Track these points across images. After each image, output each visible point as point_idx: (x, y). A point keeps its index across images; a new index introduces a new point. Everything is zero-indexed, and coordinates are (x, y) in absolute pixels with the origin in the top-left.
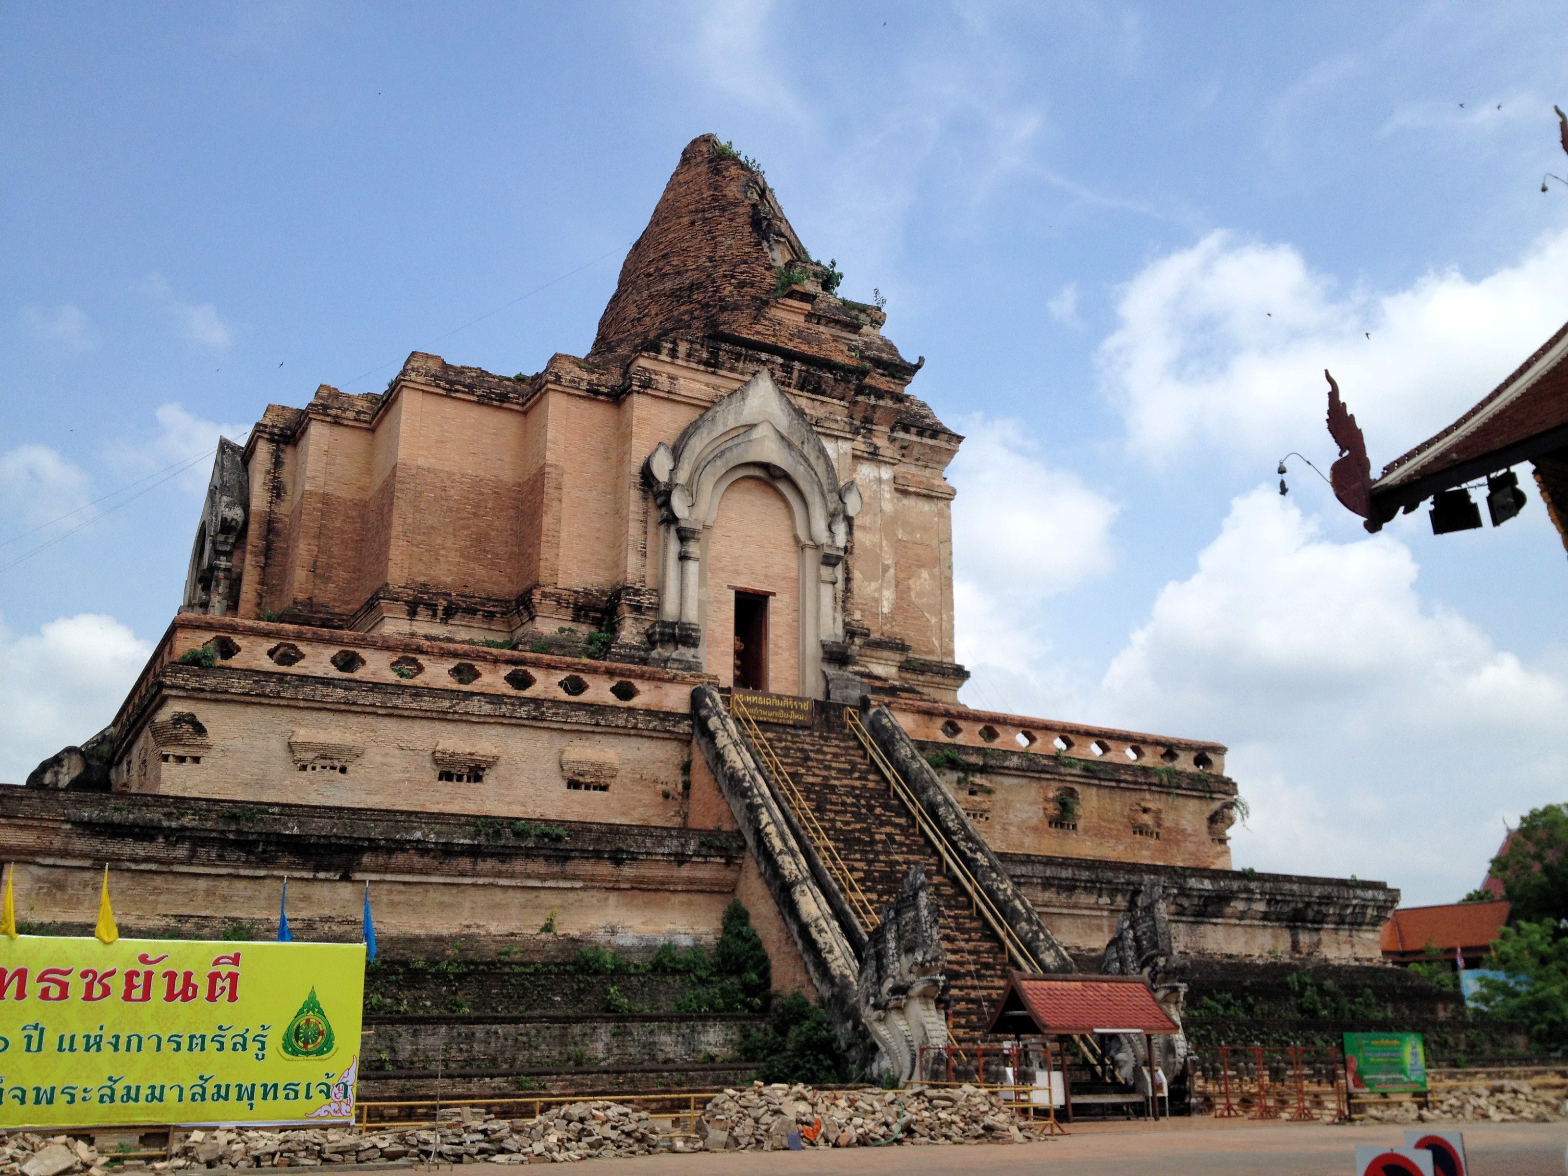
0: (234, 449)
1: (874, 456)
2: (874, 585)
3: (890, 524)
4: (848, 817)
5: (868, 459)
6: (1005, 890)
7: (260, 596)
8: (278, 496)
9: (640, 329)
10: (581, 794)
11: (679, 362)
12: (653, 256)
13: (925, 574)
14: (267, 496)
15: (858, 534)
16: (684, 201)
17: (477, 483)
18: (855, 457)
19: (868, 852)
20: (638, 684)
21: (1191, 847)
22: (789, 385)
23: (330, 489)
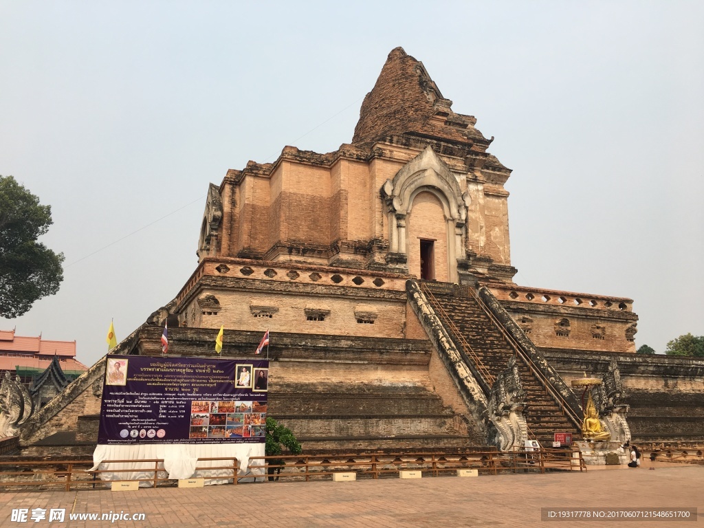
0: (216, 187)
1: (475, 181)
2: (476, 235)
3: (483, 208)
4: (474, 333)
5: (473, 182)
6: (544, 364)
7: (230, 246)
8: (234, 206)
9: (374, 131)
10: (363, 325)
11: (394, 145)
12: (377, 100)
13: (497, 229)
14: (230, 206)
15: (470, 213)
16: (390, 76)
17: (313, 198)
18: (468, 181)
19: (484, 348)
20: (384, 280)
21: (618, 343)
22: (439, 152)
23: (255, 203)
